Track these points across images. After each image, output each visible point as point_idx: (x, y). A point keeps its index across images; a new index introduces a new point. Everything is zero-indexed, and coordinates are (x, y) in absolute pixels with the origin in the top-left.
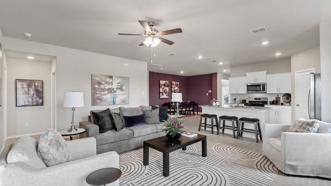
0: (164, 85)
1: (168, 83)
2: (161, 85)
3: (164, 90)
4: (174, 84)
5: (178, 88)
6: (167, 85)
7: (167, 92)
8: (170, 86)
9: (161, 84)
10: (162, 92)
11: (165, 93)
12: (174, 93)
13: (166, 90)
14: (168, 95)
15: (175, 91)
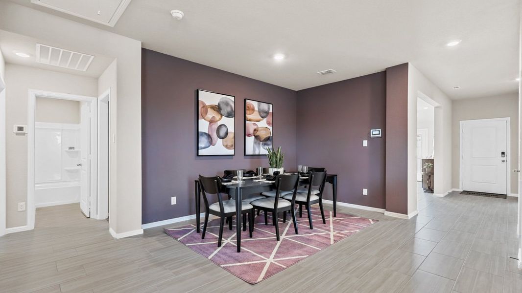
0: (218, 109)
1: (233, 105)
2: (204, 106)
3: (215, 126)
4: (253, 110)
5: (268, 123)
6: (229, 109)
7: (227, 133)
8: (241, 114)
9: (203, 103)
10: (207, 132)
11: (221, 138)
12: (253, 137)
13: (223, 126)
14: (232, 146)
15: (258, 133)
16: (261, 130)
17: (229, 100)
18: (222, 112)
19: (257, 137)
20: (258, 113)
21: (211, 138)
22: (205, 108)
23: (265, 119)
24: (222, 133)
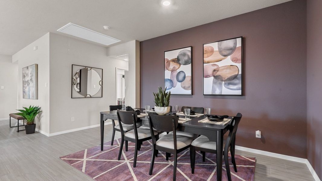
0: (177, 61)
1: (190, 54)
3: (175, 74)
4: (212, 51)
5: (235, 60)
6: (186, 58)
7: (184, 77)
10: (170, 79)
11: (179, 82)
12: (212, 78)
13: (181, 72)
14: (189, 87)
15: (218, 74)
16: (223, 69)
17: (186, 51)
18: (180, 62)
19: (216, 77)
20: (218, 53)
21: (172, 82)
22: (168, 63)
23: (229, 57)
24: (181, 77)
